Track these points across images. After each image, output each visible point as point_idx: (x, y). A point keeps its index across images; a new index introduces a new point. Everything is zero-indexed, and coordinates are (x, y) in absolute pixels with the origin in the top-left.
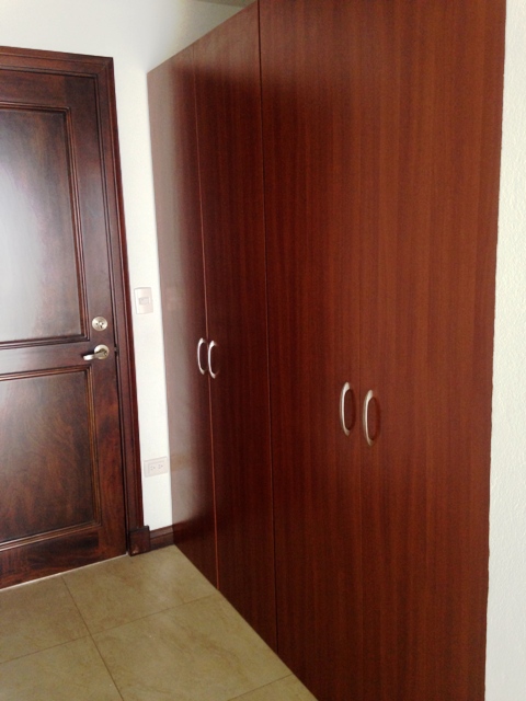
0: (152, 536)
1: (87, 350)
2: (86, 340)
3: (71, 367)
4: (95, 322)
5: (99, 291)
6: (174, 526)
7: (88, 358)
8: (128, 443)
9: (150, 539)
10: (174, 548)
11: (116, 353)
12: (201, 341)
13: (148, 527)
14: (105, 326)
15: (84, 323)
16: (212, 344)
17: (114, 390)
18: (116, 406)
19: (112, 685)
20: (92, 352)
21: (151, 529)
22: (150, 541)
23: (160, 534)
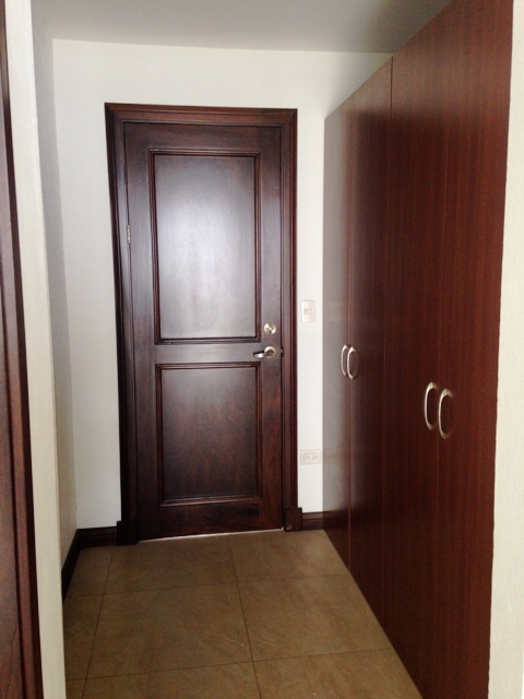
0: (304, 517)
1: (259, 350)
2: (259, 341)
3: (246, 363)
4: (267, 326)
5: (271, 302)
6: (324, 512)
7: (261, 355)
8: (287, 433)
9: (302, 520)
10: (322, 533)
11: (282, 355)
12: (345, 347)
13: (301, 509)
14: (274, 331)
15: (258, 327)
16: (351, 350)
17: (279, 386)
18: (279, 399)
19: (242, 622)
20: (263, 352)
21: (304, 511)
22: (302, 522)
23: (311, 517)
